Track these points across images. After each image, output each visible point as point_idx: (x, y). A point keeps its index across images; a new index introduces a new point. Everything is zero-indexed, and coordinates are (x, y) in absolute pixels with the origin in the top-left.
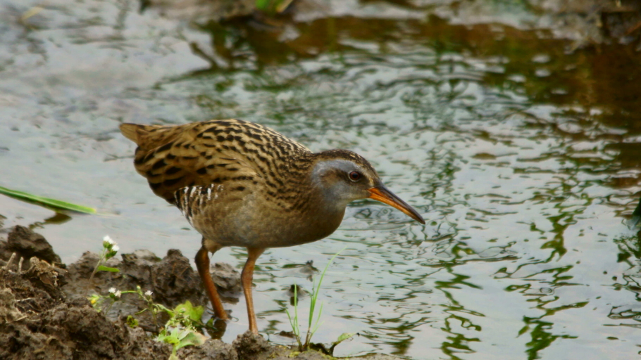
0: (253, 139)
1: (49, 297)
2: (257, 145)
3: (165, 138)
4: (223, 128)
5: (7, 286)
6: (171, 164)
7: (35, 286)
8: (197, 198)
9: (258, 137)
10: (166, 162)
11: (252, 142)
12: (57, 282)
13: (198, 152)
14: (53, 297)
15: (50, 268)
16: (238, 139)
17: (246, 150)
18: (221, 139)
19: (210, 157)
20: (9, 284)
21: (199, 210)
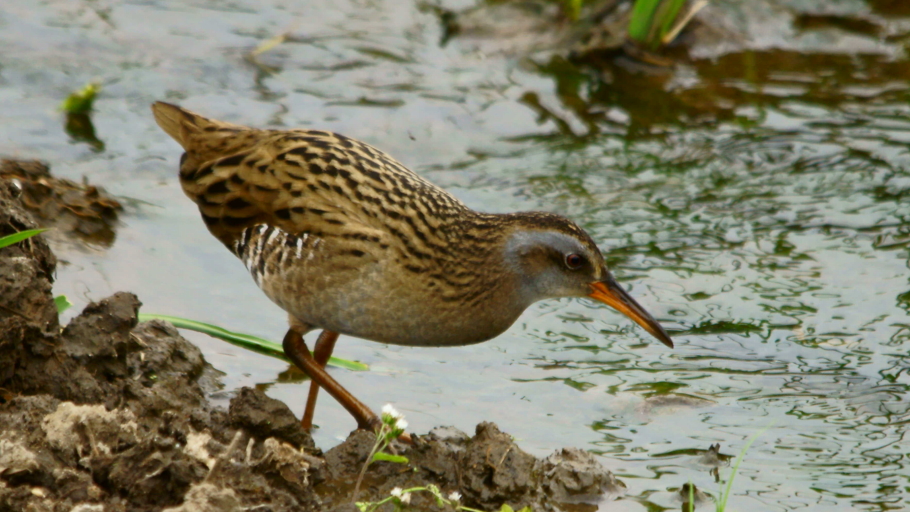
0: (368, 179)
1: (295, 502)
2: (378, 190)
3: (228, 148)
4: (318, 151)
5: (228, 485)
6: (235, 191)
7: (272, 485)
8: (278, 250)
9: (375, 176)
10: (230, 186)
11: (369, 184)
12: (309, 478)
13: (280, 181)
14: (302, 503)
15: (296, 457)
16: (345, 175)
17: (359, 196)
18: (316, 170)
19: (297, 194)
20: (231, 481)
21: (279, 269)
